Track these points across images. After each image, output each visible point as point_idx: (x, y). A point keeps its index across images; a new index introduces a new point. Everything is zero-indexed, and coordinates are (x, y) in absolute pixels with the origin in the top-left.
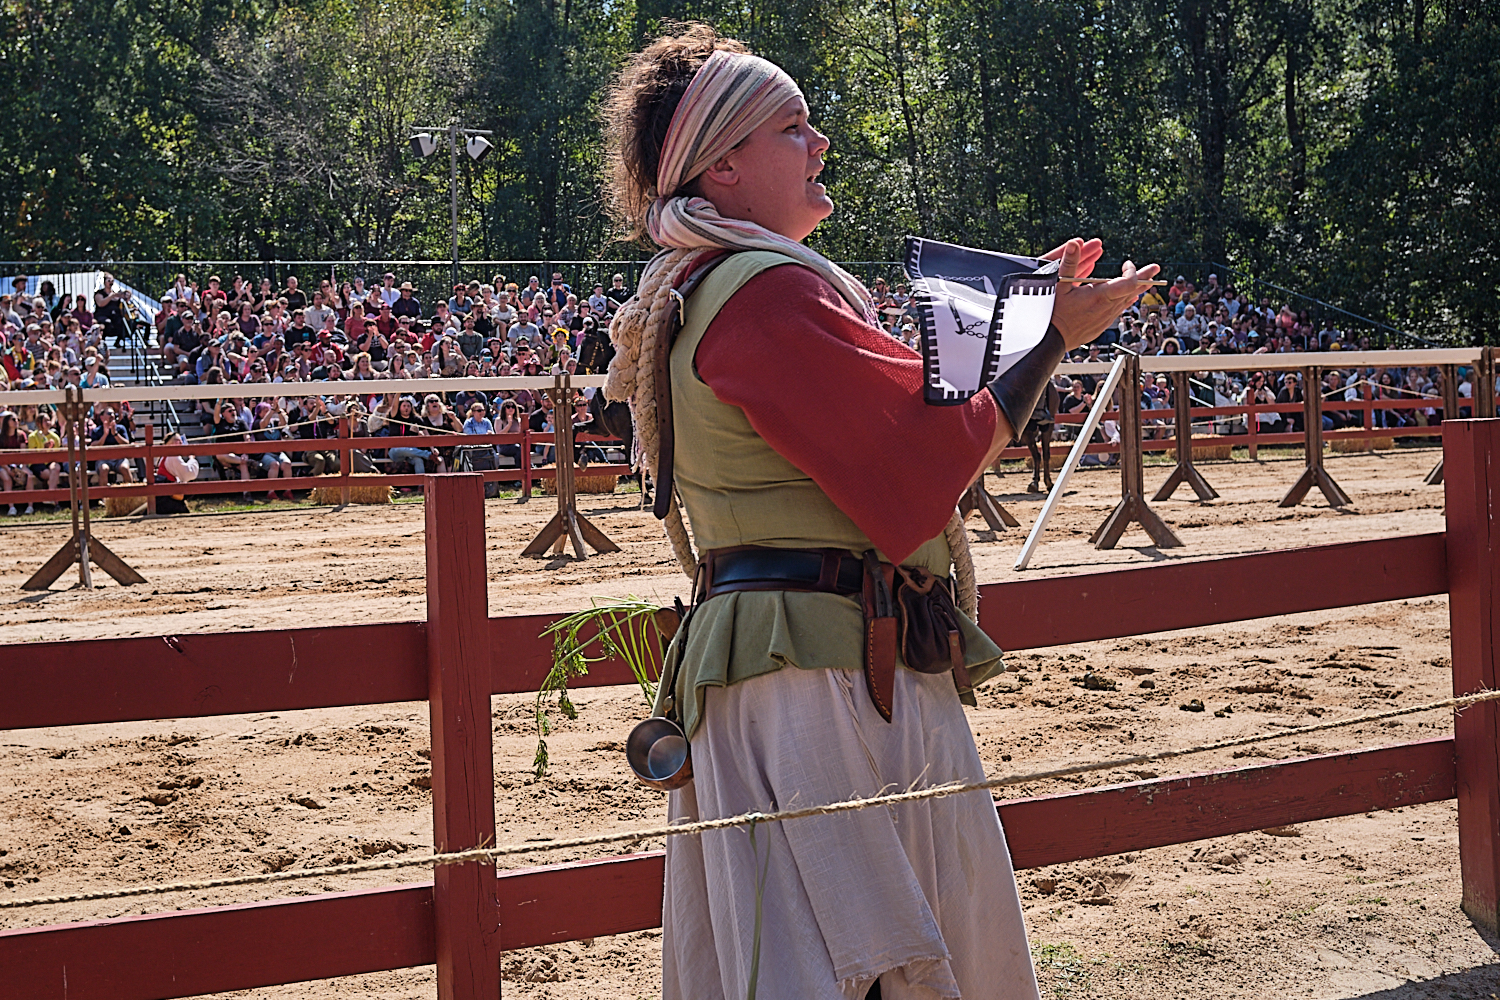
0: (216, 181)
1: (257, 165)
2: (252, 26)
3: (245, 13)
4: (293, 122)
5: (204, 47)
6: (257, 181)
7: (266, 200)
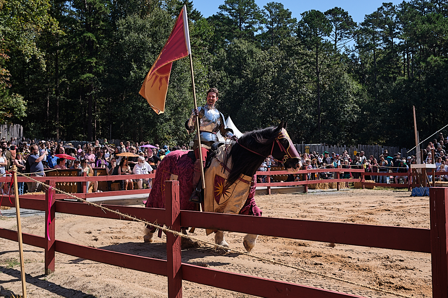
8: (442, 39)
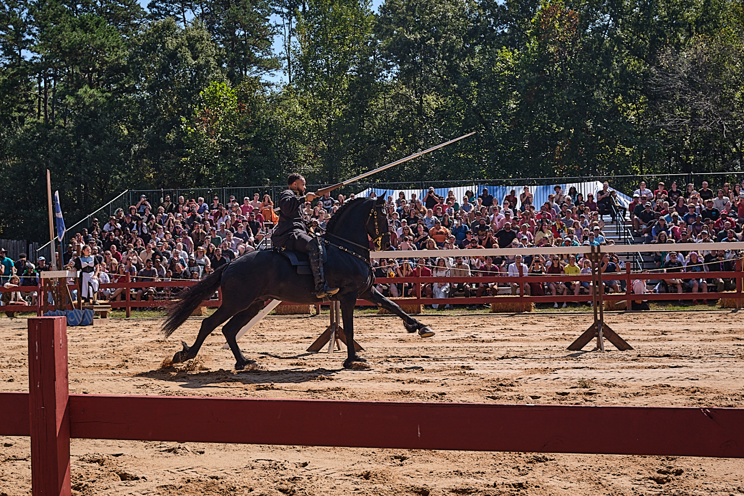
0: (659, 131)
1: (682, 121)
2: (678, 46)
3: (674, 40)
4: (702, 97)
5: (652, 59)
6: (681, 130)
7: (686, 139)
8: (104, 60)
